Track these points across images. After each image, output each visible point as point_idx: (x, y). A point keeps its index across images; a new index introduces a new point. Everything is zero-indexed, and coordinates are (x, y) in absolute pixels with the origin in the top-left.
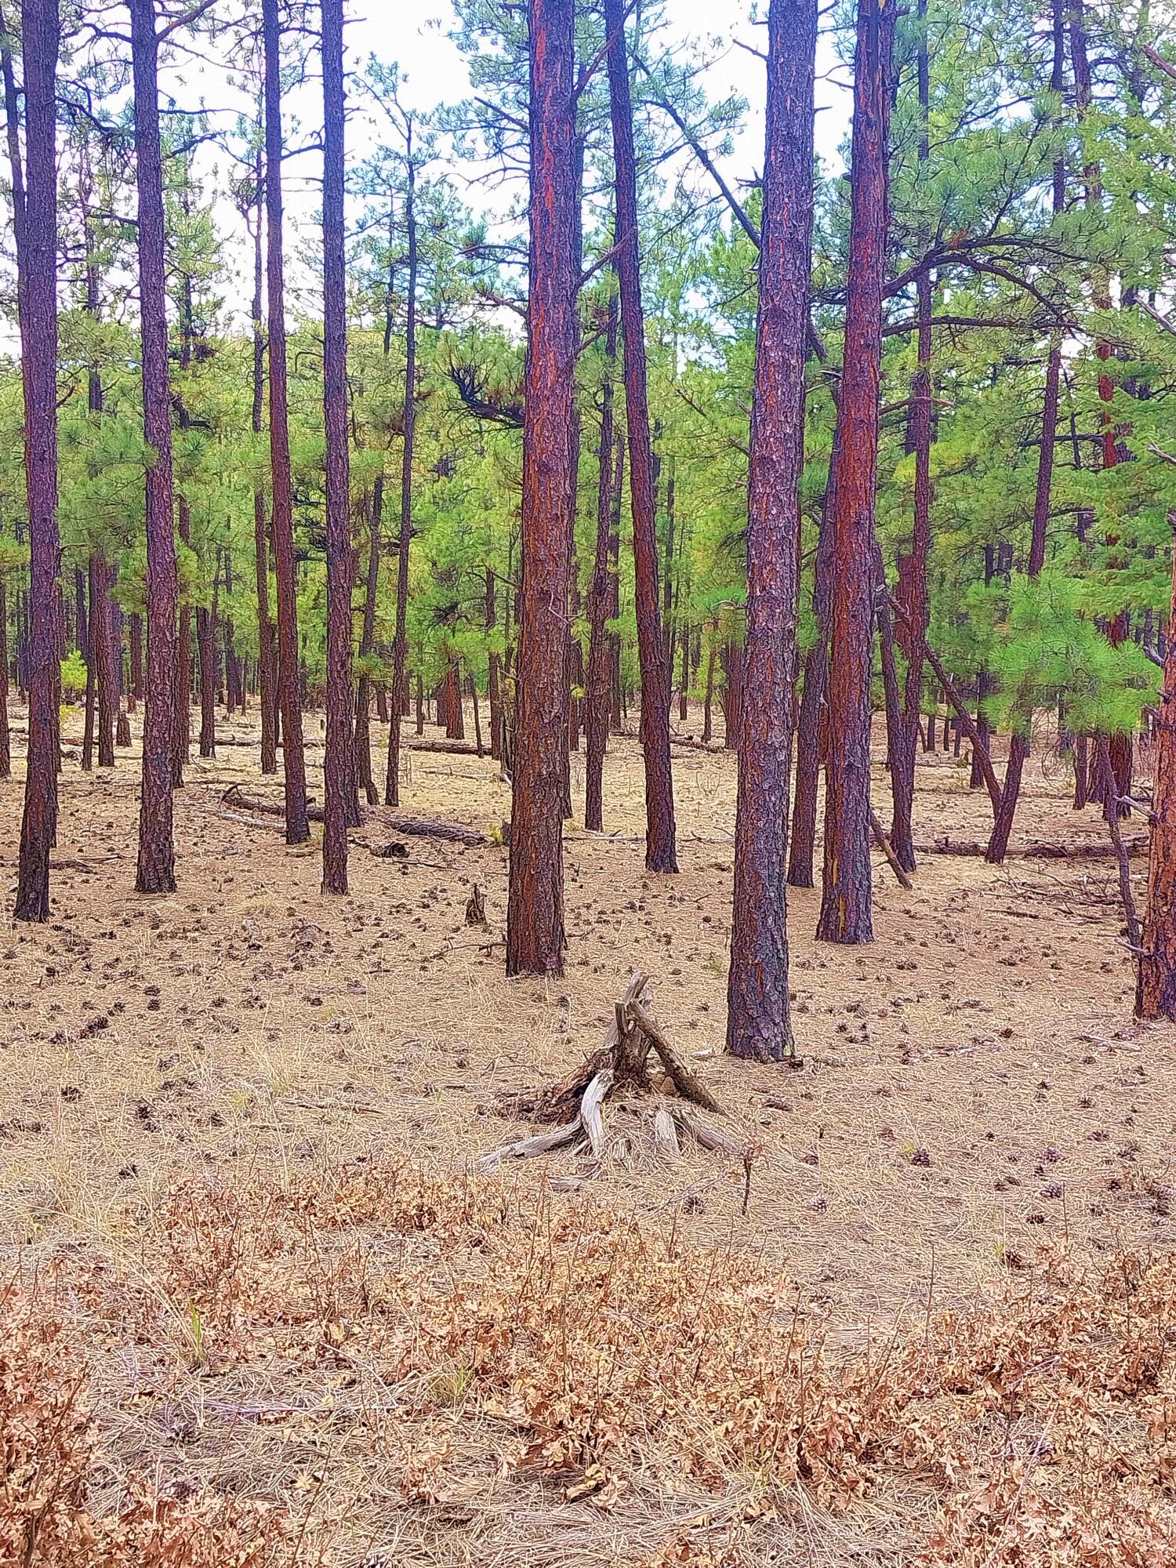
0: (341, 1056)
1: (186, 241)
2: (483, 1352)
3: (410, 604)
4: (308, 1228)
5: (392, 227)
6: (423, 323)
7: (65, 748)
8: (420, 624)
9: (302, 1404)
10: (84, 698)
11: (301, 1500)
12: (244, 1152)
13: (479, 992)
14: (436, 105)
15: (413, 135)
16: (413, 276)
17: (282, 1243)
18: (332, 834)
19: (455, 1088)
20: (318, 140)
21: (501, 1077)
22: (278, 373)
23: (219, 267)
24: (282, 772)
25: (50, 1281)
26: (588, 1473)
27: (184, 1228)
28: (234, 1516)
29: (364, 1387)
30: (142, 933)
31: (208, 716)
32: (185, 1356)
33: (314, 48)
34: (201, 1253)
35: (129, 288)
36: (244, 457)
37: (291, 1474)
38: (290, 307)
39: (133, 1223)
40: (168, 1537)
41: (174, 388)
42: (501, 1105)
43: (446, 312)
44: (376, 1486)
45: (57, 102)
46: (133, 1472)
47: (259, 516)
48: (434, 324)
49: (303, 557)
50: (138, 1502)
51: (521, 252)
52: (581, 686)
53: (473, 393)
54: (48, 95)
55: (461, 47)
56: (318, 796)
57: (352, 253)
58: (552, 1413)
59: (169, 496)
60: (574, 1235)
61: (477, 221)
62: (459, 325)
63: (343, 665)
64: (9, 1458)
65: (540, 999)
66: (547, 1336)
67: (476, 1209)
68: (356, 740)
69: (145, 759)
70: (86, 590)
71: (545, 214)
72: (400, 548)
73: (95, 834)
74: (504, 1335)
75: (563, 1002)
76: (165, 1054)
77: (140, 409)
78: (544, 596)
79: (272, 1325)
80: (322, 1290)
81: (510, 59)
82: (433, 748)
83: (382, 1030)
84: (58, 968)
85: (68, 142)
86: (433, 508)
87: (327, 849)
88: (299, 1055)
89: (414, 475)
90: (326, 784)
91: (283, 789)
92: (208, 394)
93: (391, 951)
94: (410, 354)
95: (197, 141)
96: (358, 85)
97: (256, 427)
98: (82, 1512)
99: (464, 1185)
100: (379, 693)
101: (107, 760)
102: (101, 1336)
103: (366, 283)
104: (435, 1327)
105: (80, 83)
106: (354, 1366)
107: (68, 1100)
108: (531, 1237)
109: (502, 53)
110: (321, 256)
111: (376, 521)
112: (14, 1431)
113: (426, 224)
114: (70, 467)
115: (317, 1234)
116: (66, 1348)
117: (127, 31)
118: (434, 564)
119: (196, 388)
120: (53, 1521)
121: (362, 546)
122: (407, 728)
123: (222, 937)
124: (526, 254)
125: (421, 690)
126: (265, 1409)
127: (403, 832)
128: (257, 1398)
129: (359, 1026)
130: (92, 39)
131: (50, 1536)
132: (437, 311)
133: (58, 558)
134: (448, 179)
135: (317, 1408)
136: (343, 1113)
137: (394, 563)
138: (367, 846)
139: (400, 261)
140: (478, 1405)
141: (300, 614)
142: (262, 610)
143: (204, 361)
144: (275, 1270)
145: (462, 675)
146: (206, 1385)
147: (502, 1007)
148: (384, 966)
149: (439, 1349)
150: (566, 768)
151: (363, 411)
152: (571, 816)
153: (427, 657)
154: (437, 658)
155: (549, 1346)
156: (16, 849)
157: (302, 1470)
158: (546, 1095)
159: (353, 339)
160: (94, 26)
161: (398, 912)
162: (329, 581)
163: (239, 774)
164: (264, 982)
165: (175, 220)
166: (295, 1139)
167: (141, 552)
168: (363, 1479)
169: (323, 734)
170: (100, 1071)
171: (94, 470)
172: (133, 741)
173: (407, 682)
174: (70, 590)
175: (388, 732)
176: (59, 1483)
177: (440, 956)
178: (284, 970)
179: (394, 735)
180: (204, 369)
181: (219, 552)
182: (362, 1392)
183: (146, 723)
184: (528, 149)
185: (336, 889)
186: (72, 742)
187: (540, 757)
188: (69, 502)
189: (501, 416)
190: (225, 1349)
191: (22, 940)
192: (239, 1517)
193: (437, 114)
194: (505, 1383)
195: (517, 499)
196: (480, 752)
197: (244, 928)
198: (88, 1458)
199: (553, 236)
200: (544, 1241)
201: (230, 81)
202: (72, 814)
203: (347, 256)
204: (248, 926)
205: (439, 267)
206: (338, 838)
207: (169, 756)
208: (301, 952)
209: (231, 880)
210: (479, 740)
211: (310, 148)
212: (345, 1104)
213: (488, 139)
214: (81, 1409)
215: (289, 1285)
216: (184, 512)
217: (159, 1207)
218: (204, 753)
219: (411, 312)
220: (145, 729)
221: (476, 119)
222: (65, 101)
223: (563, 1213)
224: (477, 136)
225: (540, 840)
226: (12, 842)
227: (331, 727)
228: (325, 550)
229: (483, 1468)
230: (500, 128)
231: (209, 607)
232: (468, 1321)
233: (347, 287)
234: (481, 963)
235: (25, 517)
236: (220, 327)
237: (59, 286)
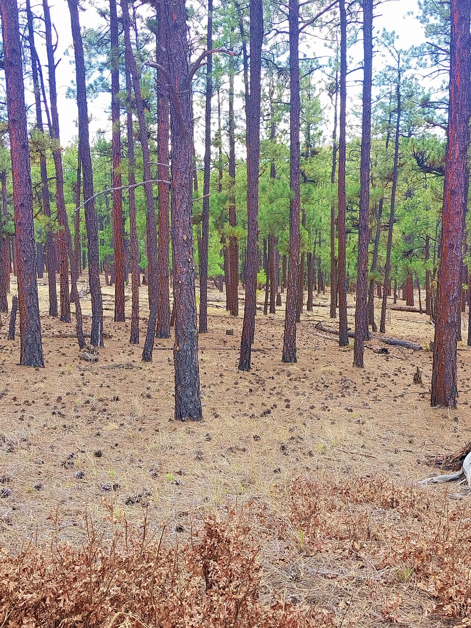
0: (360, 433)
1: (309, 109)
2: (418, 562)
3: (392, 250)
4: (346, 502)
5: (391, 98)
6: (402, 135)
7: (258, 306)
8: (397, 258)
9: (342, 573)
10: (265, 287)
11: (341, 612)
12: (321, 468)
13: (419, 412)
14: (410, 47)
15: (401, 60)
16: (399, 117)
17: (336, 506)
18: (357, 343)
19: (408, 451)
20: (362, 65)
21: (428, 449)
22: (342, 159)
23: (321, 119)
24: (338, 318)
25: (247, 510)
26: (463, 621)
27: (298, 495)
28: (314, 613)
29: (367, 569)
30: (284, 378)
31: (310, 295)
32: (297, 547)
33: (361, 29)
34: (304, 506)
35: (286, 130)
36: (328, 193)
37: (337, 600)
38: (348, 133)
39: (278, 491)
40: (288, 618)
41: (302, 168)
42: (427, 461)
43: (413, 130)
44: (371, 611)
45: (262, 59)
46: (276, 590)
47: (332, 216)
48: (407, 135)
49: (349, 232)
50: (278, 602)
51: (445, 104)
52: (467, 284)
53: (423, 162)
54: (258, 57)
55: (421, 22)
56: (352, 327)
57: (374, 109)
58: (447, 593)
59: (298, 210)
60: (459, 518)
61: (426, 92)
62: (418, 135)
63: (364, 275)
64: (230, 577)
65: (446, 417)
66: (446, 559)
67: (416, 503)
68: (368, 305)
69: (286, 311)
70: (267, 247)
71: (456, 87)
72: (389, 227)
73: (268, 339)
74: (427, 556)
75: (456, 419)
76: (292, 426)
77: (289, 176)
78: (451, 246)
79: (331, 539)
80: (351, 527)
81: (442, 24)
82: (400, 309)
83: (377, 424)
84: (253, 389)
85: (265, 75)
86: (404, 211)
87: (355, 349)
88: (343, 431)
89: (396, 197)
90: (356, 323)
91: (338, 324)
92: (315, 169)
93: (381, 392)
94: (397, 148)
95: (314, 70)
96: (378, 42)
97: (333, 182)
98: (257, 602)
99: (411, 492)
100: (378, 286)
101: (273, 311)
102: (265, 535)
103: (379, 121)
104: (398, 549)
105: (271, 52)
106: (364, 560)
107: (256, 440)
108: (440, 517)
109: (439, 22)
110: (362, 111)
111: (380, 216)
112: (232, 567)
113: (405, 95)
114: (263, 198)
115: (350, 504)
116: (252, 537)
117: (288, 30)
118: (404, 233)
119: (310, 167)
120: (246, 604)
121: (373, 227)
122: (390, 301)
123: (314, 382)
124: (448, 105)
125: (396, 286)
126: (327, 573)
127: (387, 344)
128: (324, 568)
129: (367, 422)
130: (275, 35)
131: (245, 610)
132: (408, 130)
133: (257, 234)
134: (415, 76)
135: (349, 575)
136: (361, 457)
137: (386, 233)
138: (372, 349)
139: (394, 111)
140: (415, 584)
141: (347, 255)
142: (332, 253)
143: (314, 157)
144: (333, 517)
145: (414, 279)
146: (305, 559)
147: (428, 419)
148: (378, 398)
149: (399, 558)
150: (459, 319)
151: (376, 173)
152: (461, 340)
153: (399, 272)
154: (403, 272)
155: (447, 564)
156: (239, 343)
157: (341, 600)
158: (447, 458)
159: (373, 144)
160: (276, 30)
161: (384, 376)
162: (359, 242)
163: (322, 318)
164: (330, 401)
165: (305, 101)
166: (341, 465)
167: (288, 231)
168: (366, 607)
169: (355, 303)
170: (267, 430)
171: (271, 201)
172: (283, 304)
173: (390, 282)
174: (261, 246)
175: (381, 303)
176: (248, 590)
177: (402, 396)
178: (338, 396)
179: (384, 304)
180: (314, 160)
181: (316, 231)
182: (366, 571)
183: (287, 297)
184: (449, 61)
185: (359, 365)
186: (261, 304)
187: (448, 315)
188: (262, 213)
189: (435, 171)
190: (312, 546)
191: (241, 378)
192: (316, 615)
193: (411, 51)
194: (427, 576)
195: (441, 205)
196: (421, 311)
197: (322, 379)
198: (259, 582)
199: (459, 96)
200: (445, 519)
201: (325, 45)
202: (260, 331)
203: (372, 111)
204: (324, 378)
205: (410, 112)
206: (360, 345)
207: (295, 310)
208: (344, 390)
209: (318, 359)
210: (421, 306)
211: (358, 69)
212: (362, 453)
213: (432, 58)
214: (257, 563)
215: (338, 524)
216: (304, 216)
217: (289, 486)
218: (309, 309)
219: (398, 131)
220: (287, 300)
221: (427, 51)
222: (265, 59)
223: (454, 509)
224: (428, 58)
225: (447, 350)
226: (238, 341)
227: (358, 300)
228: (358, 229)
229: (417, 611)
230: (437, 54)
231: (312, 252)
232: (412, 548)
233: (372, 123)
234: (420, 400)
235: (246, 219)
236: (321, 143)
237: (261, 130)
